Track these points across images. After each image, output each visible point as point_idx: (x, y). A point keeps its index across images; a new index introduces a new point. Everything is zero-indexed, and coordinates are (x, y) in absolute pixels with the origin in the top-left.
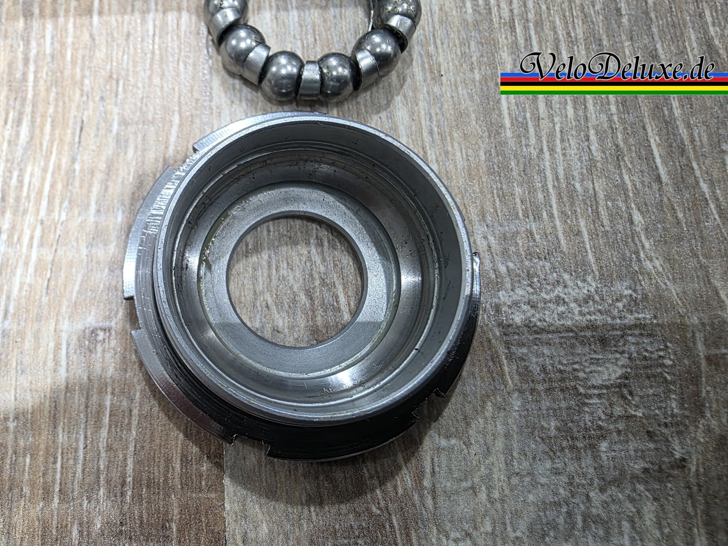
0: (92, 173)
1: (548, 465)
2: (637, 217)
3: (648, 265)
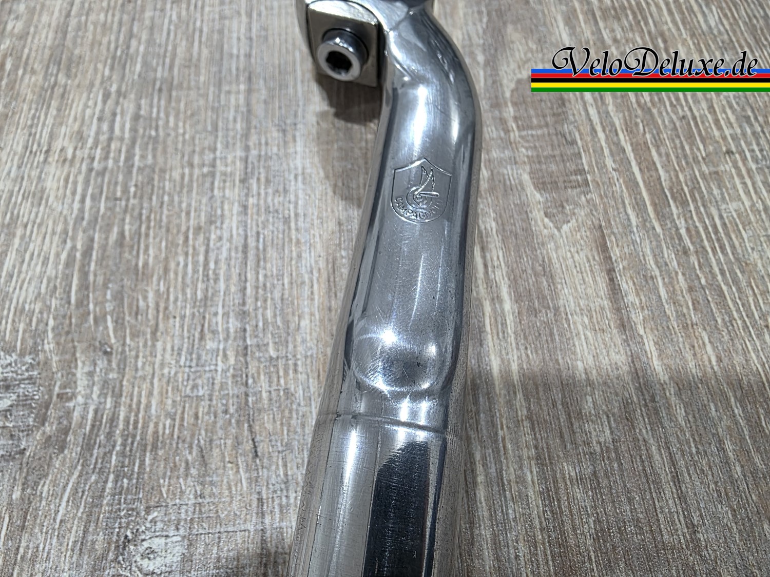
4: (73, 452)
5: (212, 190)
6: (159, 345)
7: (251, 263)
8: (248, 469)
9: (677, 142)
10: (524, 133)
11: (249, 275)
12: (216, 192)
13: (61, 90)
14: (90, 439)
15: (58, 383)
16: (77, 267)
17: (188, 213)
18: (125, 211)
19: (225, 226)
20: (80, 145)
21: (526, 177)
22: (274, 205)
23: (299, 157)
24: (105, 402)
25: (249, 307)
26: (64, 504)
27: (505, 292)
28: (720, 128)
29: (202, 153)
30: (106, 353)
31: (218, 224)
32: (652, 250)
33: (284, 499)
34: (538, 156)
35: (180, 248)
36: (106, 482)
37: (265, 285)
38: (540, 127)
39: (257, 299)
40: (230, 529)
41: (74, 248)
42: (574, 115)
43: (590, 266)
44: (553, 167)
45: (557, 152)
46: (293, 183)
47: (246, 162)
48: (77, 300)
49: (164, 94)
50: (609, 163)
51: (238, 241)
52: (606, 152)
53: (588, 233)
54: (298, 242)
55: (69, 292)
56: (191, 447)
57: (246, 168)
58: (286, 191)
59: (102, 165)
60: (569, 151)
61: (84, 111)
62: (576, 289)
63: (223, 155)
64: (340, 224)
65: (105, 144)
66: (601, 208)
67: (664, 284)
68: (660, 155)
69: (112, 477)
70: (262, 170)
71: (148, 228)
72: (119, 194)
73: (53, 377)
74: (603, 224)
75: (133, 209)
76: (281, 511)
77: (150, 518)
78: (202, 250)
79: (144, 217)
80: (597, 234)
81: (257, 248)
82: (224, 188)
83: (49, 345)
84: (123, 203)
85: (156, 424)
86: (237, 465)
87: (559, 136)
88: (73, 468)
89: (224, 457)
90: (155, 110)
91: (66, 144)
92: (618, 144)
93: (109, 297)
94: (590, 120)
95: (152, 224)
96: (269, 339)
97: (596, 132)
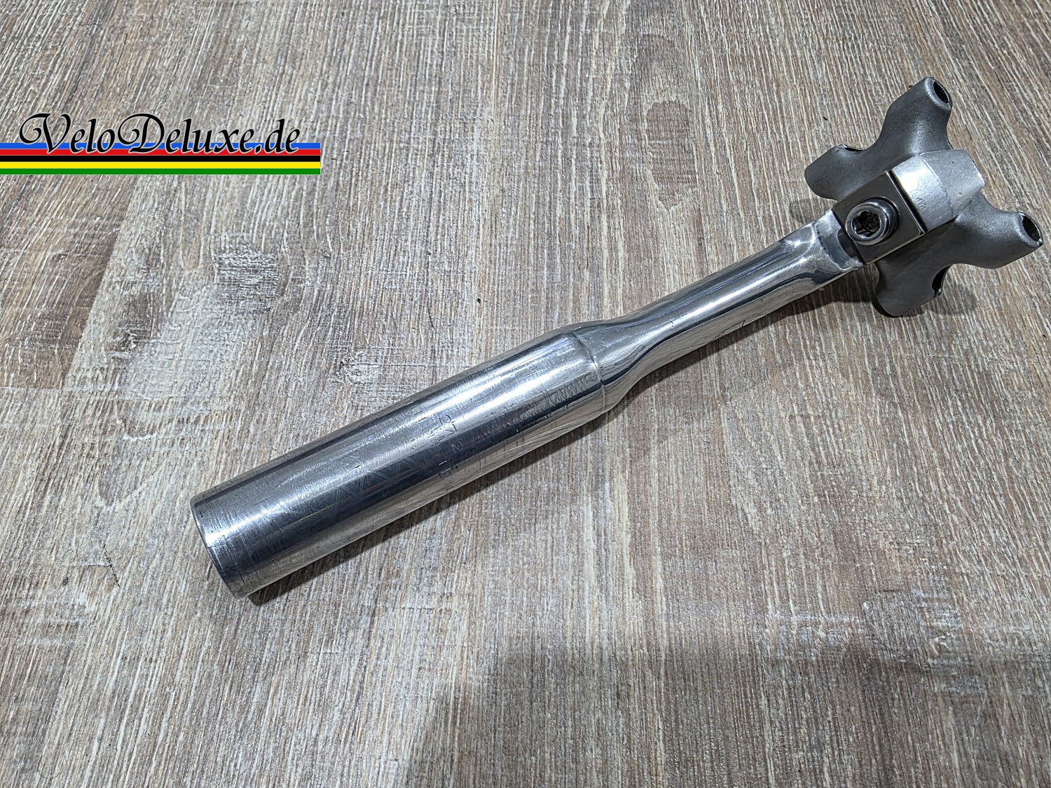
0: (79, 205)
1: (219, 306)
2: (285, 235)
3: (283, 250)
4: (304, 312)
5: (407, 160)
6: (365, 256)
7: (434, 211)
8: (426, 333)
9: (770, 158)
10: (652, 142)
11: (432, 218)
12: (409, 161)
13: (288, 78)
14: (316, 306)
15: (292, 272)
16: (303, 202)
17: (388, 174)
18: (340, 168)
19: (415, 184)
20: (304, 119)
21: (649, 172)
22: (454, 174)
23: (475, 143)
24: (326, 287)
25: (432, 237)
26: (298, 341)
27: (620, 245)
28: (805, 152)
29: (400, 133)
30: (326, 257)
31: (411, 183)
32: (734, 228)
33: (450, 352)
34: (661, 159)
35: (381, 196)
36: (327, 331)
37: (443, 226)
38: (667, 139)
39: (437, 234)
40: (412, 364)
41: (301, 189)
42: (694, 133)
43: (687, 234)
44: (672, 168)
45: (676, 158)
46: (469, 161)
47: (434, 142)
48: (304, 223)
49: (371, 88)
50: (715, 168)
51: (424, 195)
52: (714, 161)
53: (689, 214)
54: (470, 200)
55: (298, 217)
56: (386, 317)
57: (434, 147)
58: (463, 165)
59: (322, 134)
60: (686, 157)
61: (306, 94)
62: (673, 248)
63: (416, 136)
64: (503, 191)
65: (324, 120)
66: (702, 199)
67: (738, 250)
68: (755, 166)
69: (331, 329)
70: (445, 149)
71: (357, 180)
72: (335, 156)
73: (288, 269)
74: (702, 208)
75: (346, 167)
76: (447, 358)
77: (358, 353)
78: (398, 198)
79: (354, 173)
80: (696, 214)
81: (440, 202)
82: (416, 159)
83: (285, 248)
84: (338, 162)
85: (362, 302)
86: (418, 330)
87: (680, 147)
88: (304, 322)
89: (409, 325)
90: (363, 99)
91: (293, 118)
92: (724, 156)
93: (327, 223)
94: (706, 137)
95: (360, 178)
96: (444, 258)
97: (709, 146)
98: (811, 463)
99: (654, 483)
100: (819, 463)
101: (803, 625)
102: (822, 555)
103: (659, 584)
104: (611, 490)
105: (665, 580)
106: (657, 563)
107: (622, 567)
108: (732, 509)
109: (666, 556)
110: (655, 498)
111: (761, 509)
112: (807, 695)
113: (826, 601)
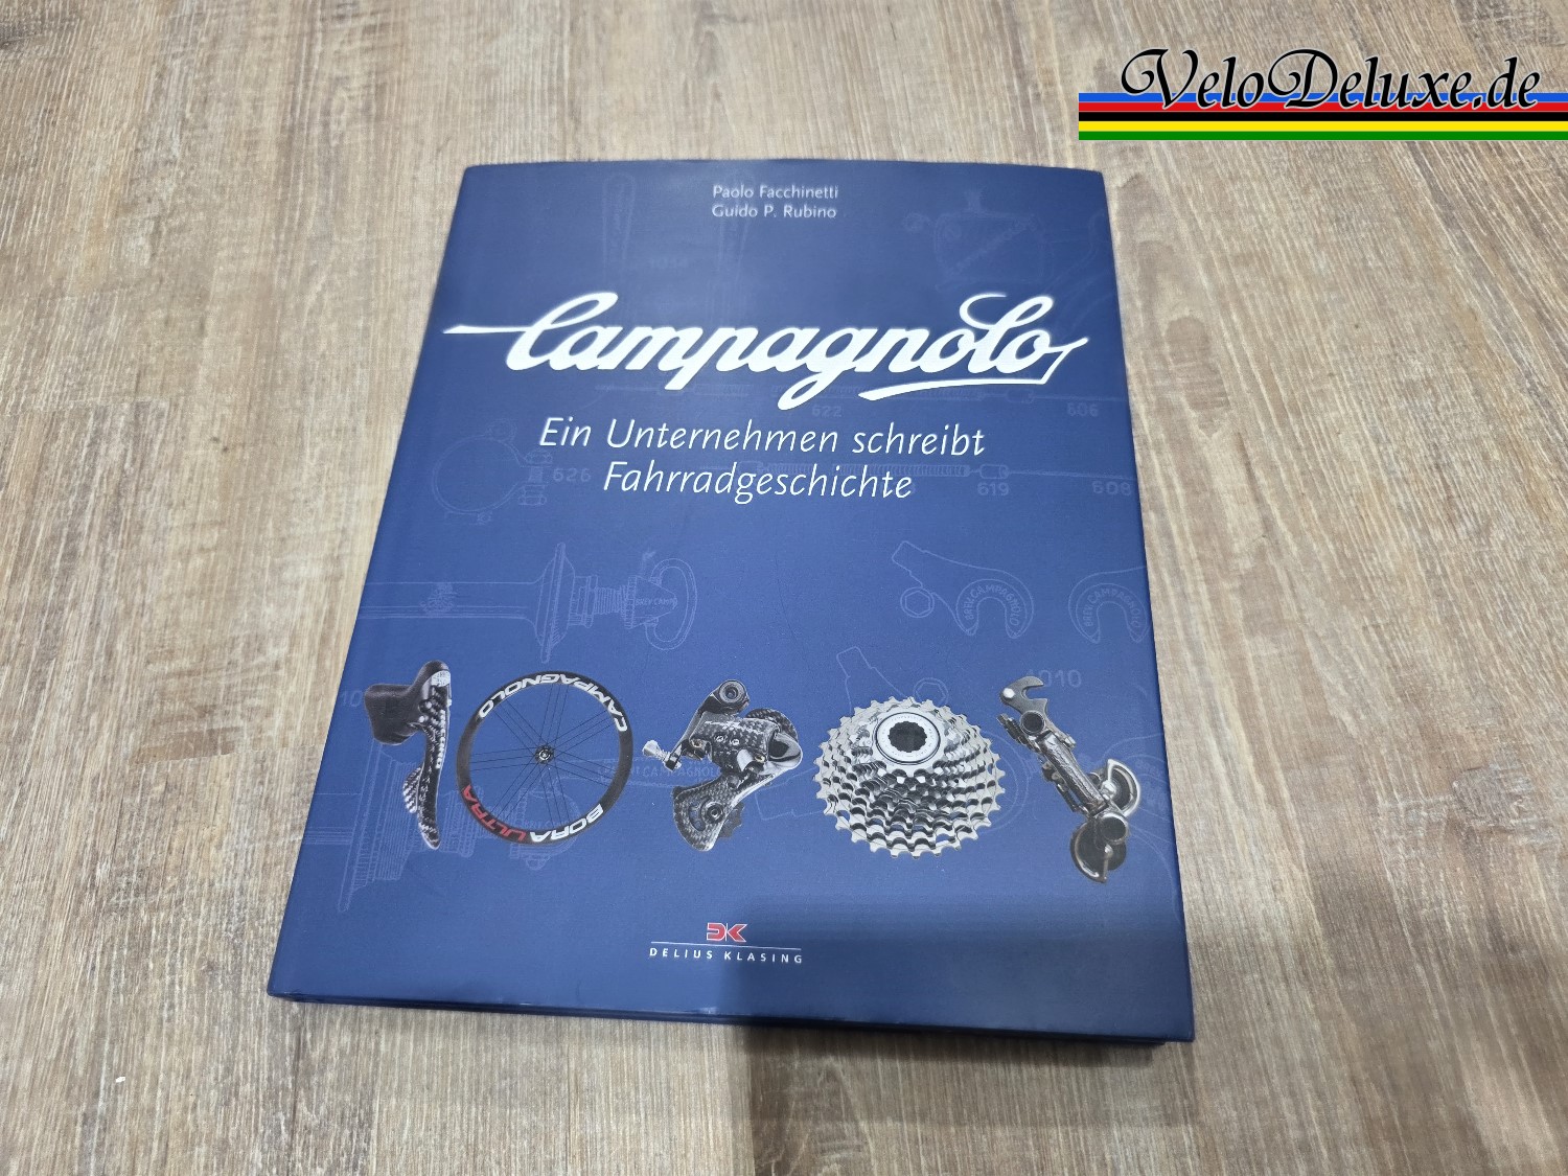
98: (1389, 668)
99: (1261, 707)
100: (1395, 667)
101: (1408, 809)
102: (1413, 747)
103: (1285, 794)
104: (1227, 719)
105: (1290, 790)
106: (1280, 776)
107: (1252, 785)
108: (1332, 720)
109: (1286, 769)
110: (1265, 721)
111: (1355, 716)
112: (1422, 865)
113: (1423, 786)
